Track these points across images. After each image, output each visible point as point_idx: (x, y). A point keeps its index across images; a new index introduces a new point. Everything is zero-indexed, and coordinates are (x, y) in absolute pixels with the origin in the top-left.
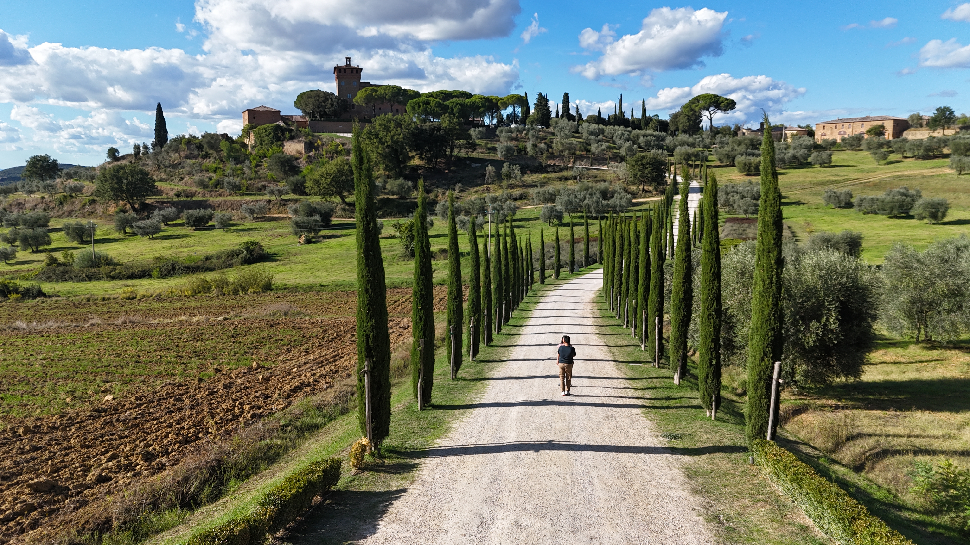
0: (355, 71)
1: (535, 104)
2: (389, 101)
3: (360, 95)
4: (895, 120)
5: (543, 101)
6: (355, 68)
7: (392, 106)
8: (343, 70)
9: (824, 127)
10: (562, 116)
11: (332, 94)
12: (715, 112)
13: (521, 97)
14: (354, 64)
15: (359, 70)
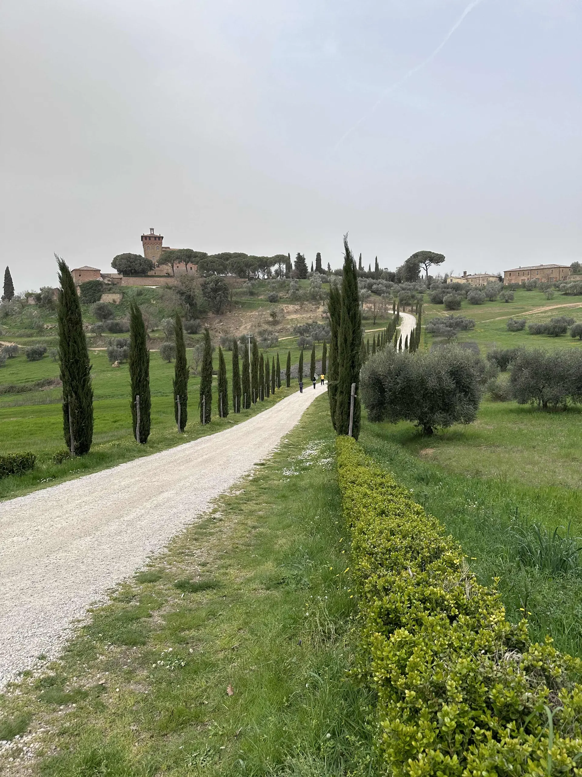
1: (295, 262)
2: (185, 261)
5: (301, 260)
6: (157, 237)
7: (186, 265)
8: (148, 238)
9: (511, 274)
10: (316, 270)
11: (140, 256)
12: (430, 265)
13: (286, 256)
14: (157, 233)
15: (161, 238)
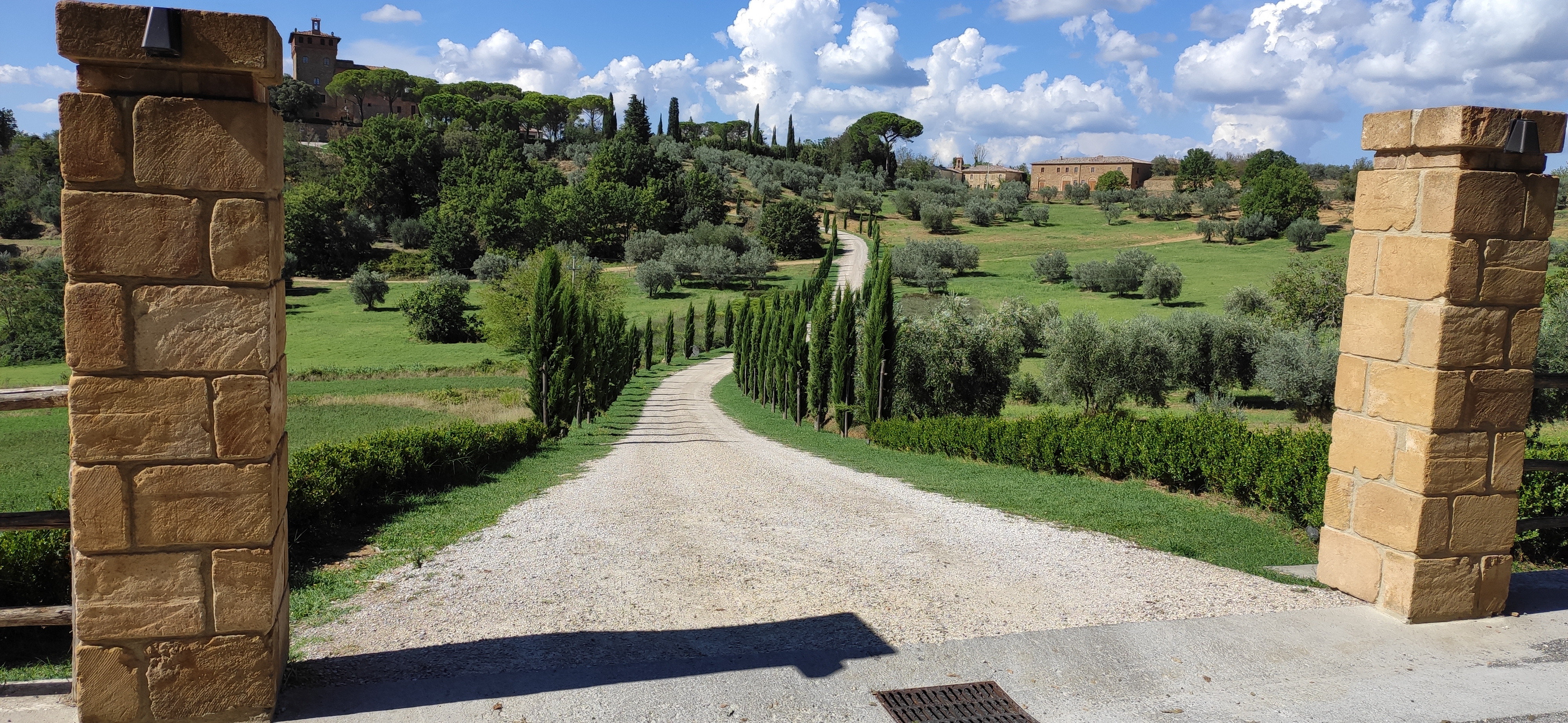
0: (327, 42)
1: (626, 112)
2: (388, 93)
3: (337, 83)
4: (1133, 163)
5: (637, 109)
6: (328, 38)
7: (391, 102)
8: (305, 40)
9: (1043, 170)
10: (669, 133)
11: (288, 77)
12: (894, 140)
13: (604, 99)
14: (325, 31)
15: (333, 42)
